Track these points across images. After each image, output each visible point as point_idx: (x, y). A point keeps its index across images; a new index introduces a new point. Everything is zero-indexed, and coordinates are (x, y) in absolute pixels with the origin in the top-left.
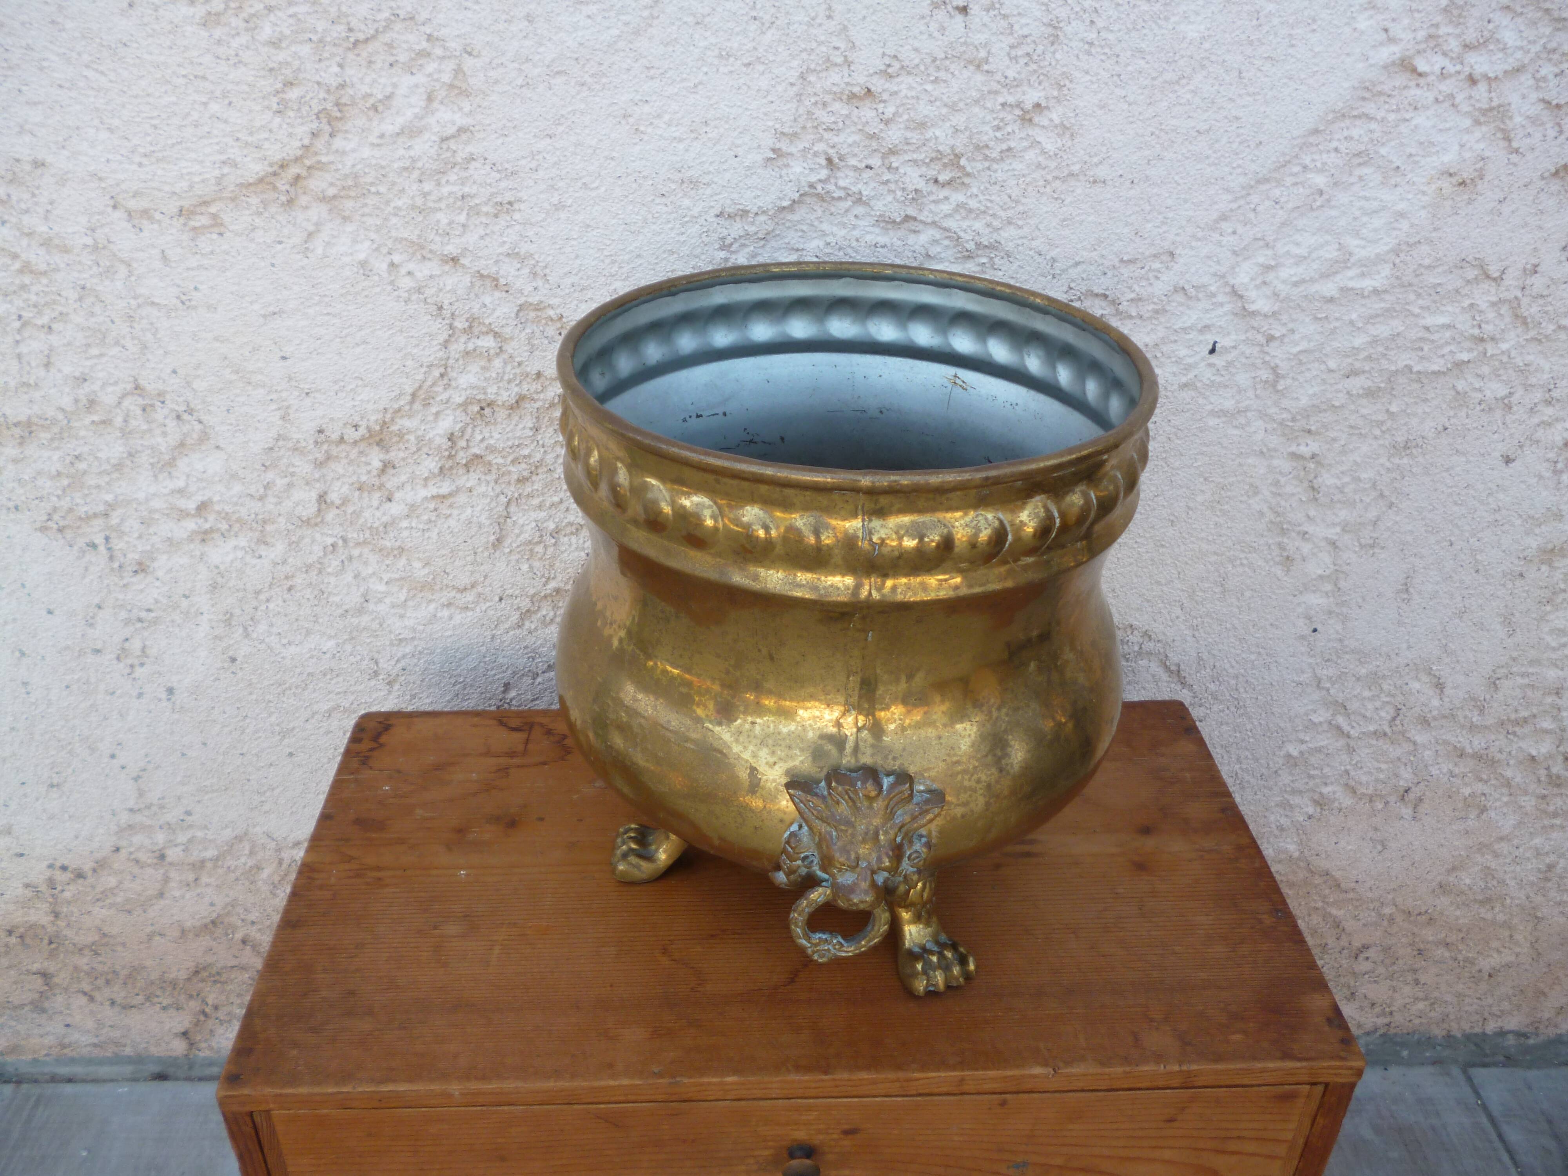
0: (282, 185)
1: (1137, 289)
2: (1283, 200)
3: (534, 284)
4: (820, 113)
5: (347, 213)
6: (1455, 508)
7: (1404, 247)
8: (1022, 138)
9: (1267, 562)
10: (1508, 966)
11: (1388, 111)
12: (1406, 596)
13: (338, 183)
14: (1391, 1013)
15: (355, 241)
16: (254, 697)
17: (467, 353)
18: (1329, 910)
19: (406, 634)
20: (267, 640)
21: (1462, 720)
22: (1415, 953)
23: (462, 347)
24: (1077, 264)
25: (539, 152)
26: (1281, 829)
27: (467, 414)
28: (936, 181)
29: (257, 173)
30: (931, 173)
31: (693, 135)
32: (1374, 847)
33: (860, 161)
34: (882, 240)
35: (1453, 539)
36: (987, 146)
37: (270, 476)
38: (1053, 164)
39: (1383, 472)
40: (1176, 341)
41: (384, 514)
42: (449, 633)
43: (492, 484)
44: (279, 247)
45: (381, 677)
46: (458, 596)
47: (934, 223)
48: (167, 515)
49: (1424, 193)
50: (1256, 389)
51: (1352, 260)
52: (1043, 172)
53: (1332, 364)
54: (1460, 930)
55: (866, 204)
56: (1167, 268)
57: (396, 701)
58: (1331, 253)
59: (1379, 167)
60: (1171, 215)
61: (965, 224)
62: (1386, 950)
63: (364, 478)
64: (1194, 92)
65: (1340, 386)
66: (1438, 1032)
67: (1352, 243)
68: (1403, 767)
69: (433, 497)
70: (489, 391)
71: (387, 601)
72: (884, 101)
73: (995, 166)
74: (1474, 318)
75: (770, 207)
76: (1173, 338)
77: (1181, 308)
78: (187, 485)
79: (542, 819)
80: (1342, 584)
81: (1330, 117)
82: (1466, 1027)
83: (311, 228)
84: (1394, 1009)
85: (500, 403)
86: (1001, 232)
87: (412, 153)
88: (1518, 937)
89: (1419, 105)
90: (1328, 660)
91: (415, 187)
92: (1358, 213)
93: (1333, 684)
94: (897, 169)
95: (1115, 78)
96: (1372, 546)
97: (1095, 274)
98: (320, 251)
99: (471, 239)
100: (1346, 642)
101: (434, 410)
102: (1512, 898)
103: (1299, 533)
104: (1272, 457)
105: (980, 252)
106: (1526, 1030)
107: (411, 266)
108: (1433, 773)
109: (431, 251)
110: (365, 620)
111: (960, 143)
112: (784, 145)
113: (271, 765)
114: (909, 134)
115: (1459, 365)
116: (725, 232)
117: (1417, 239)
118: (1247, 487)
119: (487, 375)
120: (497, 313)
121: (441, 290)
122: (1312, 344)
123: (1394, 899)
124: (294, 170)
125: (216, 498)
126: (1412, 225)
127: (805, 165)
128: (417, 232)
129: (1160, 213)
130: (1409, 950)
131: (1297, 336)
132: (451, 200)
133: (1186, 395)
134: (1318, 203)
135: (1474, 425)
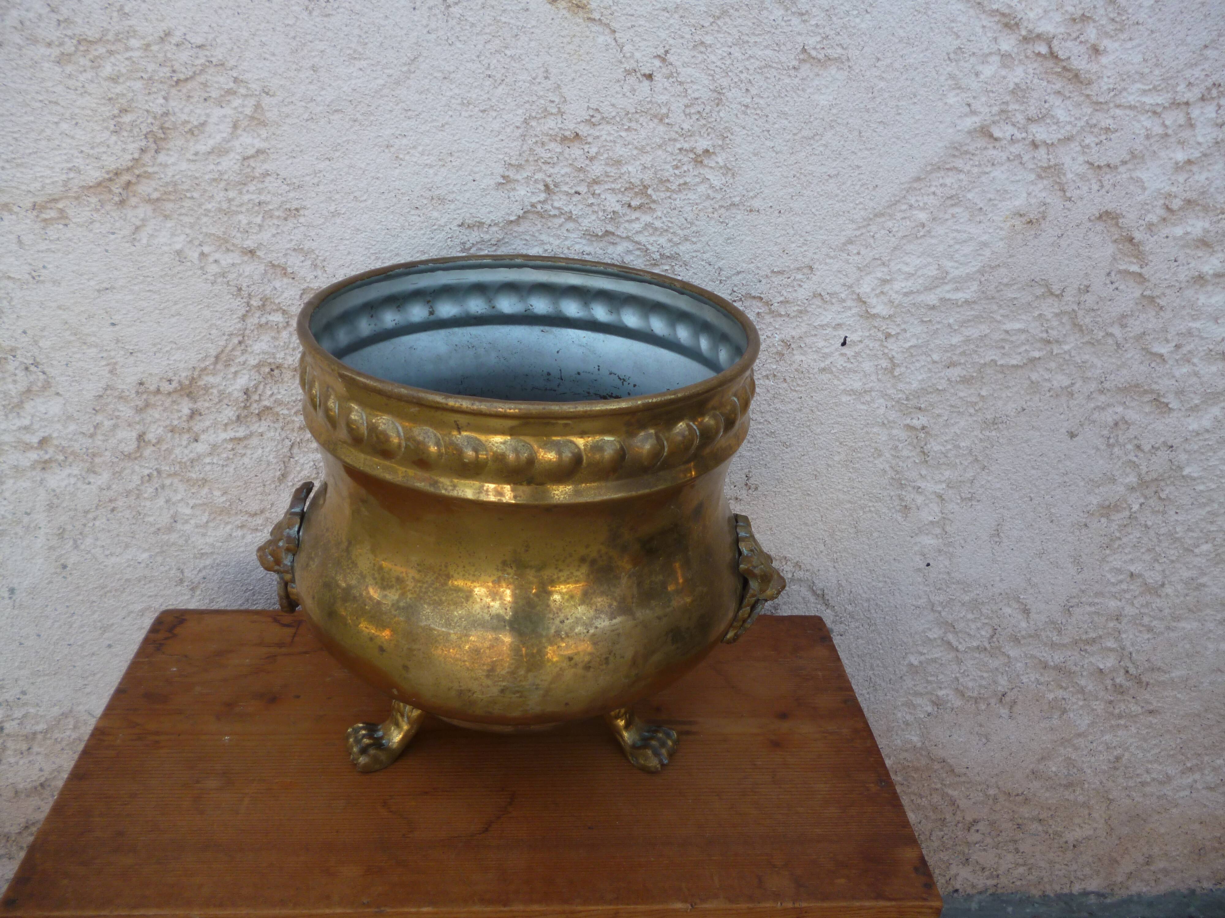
0: (116, 188)
1: (785, 294)
2: (894, 230)
3: (315, 273)
4: (539, 150)
5: (168, 213)
6: (1033, 472)
7: (987, 269)
8: (695, 176)
9: (889, 509)
10: (1088, 838)
11: (973, 166)
12: (998, 540)
13: (161, 189)
14: (998, 876)
15: (173, 235)
16: (81, 598)
17: (261, 326)
18: (946, 790)
19: (207, 550)
20: (93, 551)
21: (1045, 640)
22: (1015, 827)
23: (256, 321)
24: (739, 273)
25: (320, 171)
26: (907, 724)
27: (260, 374)
28: (629, 206)
29: (96, 178)
30: (626, 199)
31: (441, 163)
32: (980, 740)
33: (571, 188)
34: (588, 249)
35: (1032, 495)
36: (668, 180)
37: (99, 418)
38: (719, 197)
39: (977, 442)
40: (816, 335)
41: (191, 452)
42: (241, 549)
43: (279, 430)
44: (112, 237)
45: (186, 584)
46: (250, 519)
47: (628, 237)
48: (15, 447)
49: (1001, 229)
50: (878, 374)
51: (948, 278)
52: (712, 202)
53: (936, 357)
54: (1050, 809)
55: (575, 221)
56: (808, 278)
57: (197, 604)
58: (932, 271)
59: (967, 208)
60: (809, 238)
61: (652, 239)
62: (992, 824)
63: (175, 423)
64: (826, 146)
65: (942, 374)
66: (1035, 892)
67: (948, 264)
68: (1000, 676)
69: (231, 439)
70: (278, 356)
71: (192, 522)
72: (589, 143)
73: (675, 196)
74: (1043, 326)
75: (500, 220)
76: (813, 333)
77: (819, 310)
78: (32, 424)
79: (298, 697)
80: (948, 528)
81: (929, 168)
82: (1057, 888)
83: (138, 223)
84: (999, 872)
85: (286, 366)
86: (680, 246)
87: (220, 168)
88: (1095, 815)
89: (996, 162)
90: (939, 589)
91: (222, 194)
92: (952, 242)
93: (944, 608)
94: (599, 195)
95: (766, 133)
96: (970, 499)
97: (752, 281)
98: (144, 241)
99: (266, 236)
100: (953, 575)
101: (233, 370)
102: (1089, 783)
103: (914, 488)
104: (892, 428)
105: (663, 261)
106: (1104, 891)
107: (217, 256)
108: (1024, 681)
109: (233, 245)
110: (174, 537)
111: (647, 177)
112: (511, 174)
113: (93, 654)
114: (608, 169)
115: (1033, 361)
116: (466, 239)
117: (997, 263)
118: (873, 450)
119: (277, 344)
120: (285, 295)
121: (240, 275)
122: (920, 341)
123: (996, 782)
124: (126, 177)
125: (55, 435)
126: (993, 253)
127: (528, 189)
128: (223, 229)
129: (802, 236)
130: (1010, 824)
131: (908, 335)
132: (250, 206)
133: (825, 377)
134: (921, 234)
135: (1046, 407)
